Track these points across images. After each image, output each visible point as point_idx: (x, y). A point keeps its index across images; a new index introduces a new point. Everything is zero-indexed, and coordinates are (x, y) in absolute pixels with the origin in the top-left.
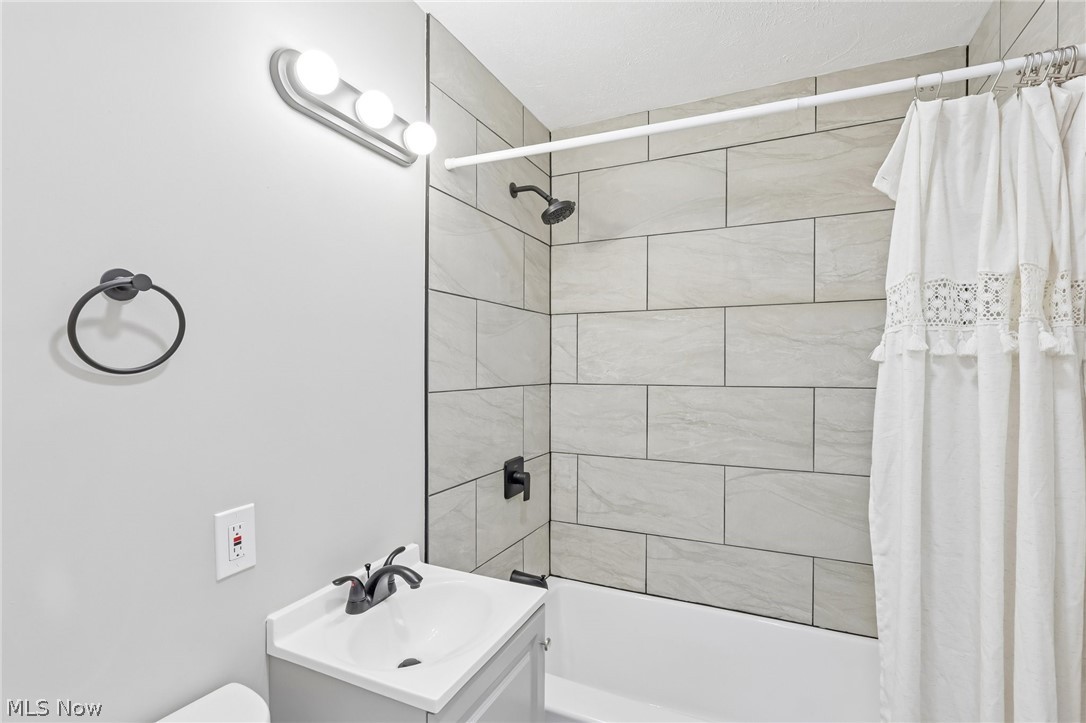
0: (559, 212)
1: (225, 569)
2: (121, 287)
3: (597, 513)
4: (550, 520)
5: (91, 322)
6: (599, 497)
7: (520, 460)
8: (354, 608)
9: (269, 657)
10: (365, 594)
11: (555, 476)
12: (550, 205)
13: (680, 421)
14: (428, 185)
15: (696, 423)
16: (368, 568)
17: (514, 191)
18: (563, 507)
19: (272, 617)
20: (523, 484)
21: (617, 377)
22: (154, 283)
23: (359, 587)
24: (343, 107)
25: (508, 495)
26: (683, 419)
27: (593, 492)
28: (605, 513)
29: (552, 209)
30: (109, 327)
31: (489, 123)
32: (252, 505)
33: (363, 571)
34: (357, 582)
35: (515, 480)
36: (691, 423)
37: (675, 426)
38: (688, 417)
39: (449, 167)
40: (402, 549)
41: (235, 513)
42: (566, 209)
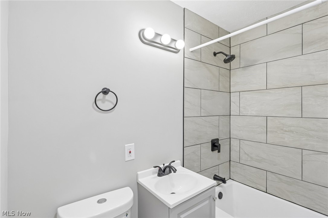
0: (230, 59)
1: (127, 159)
2: (105, 92)
3: (247, 160)
4: (230, 161)
5: (99, 100)
6: (248, 155)
7: (218, 140)
8: (159, 175)
9: (138, 183)
10: (162, 172)
11: (232, 146)
12: (226, 57)
13: (281, 130)
14: (184, 57)
15: (288, 131)
16: (164, 165)
17: (215, 54)
18: (234, 156)
19: (139, 173)
20: (217, 147)
21: (254, 113)
22: (110, 90)
23: (161, 170)
24: (158, 40)
25: (213, 150)
26: (282, 130)
27: (246, 153)
28: (250, 161)
29: (227, 58)
30: (103, 101)
31: (205, 35)
32: (134, 144)
33: (163, 166)
34: (160, 168)
35: (215, 146)
36: (286, 131)
37: (279, 132)
38: (285, 129)
39: (191, 51)
40: (174, 161)
41: (130, 145)
42: (232, 57)
